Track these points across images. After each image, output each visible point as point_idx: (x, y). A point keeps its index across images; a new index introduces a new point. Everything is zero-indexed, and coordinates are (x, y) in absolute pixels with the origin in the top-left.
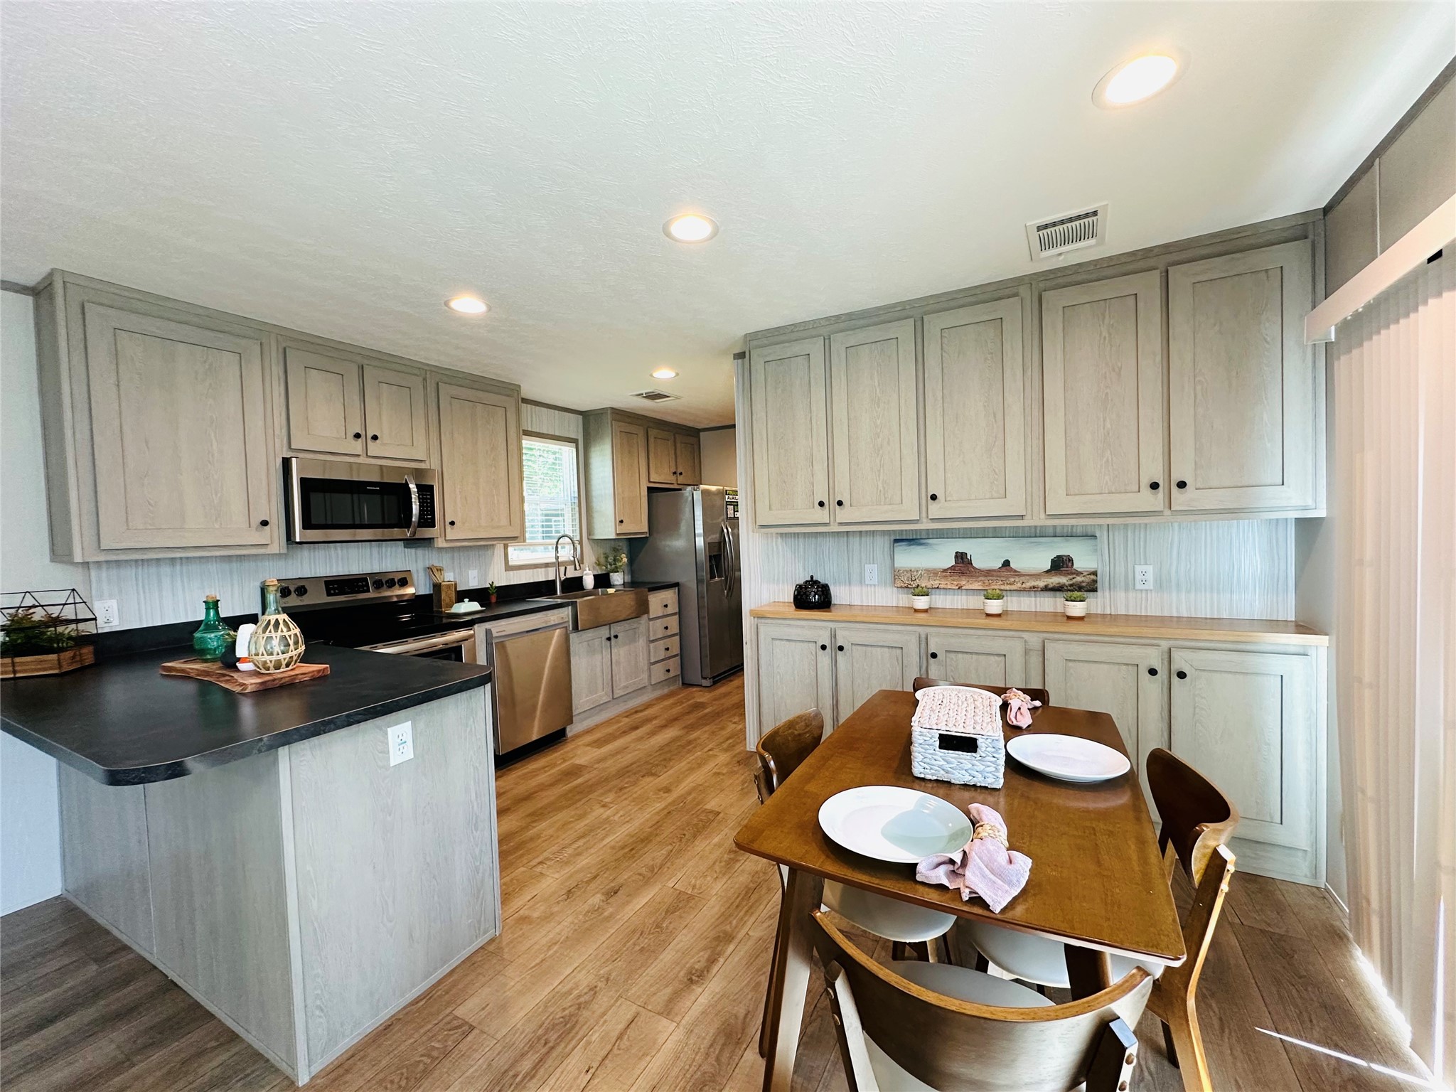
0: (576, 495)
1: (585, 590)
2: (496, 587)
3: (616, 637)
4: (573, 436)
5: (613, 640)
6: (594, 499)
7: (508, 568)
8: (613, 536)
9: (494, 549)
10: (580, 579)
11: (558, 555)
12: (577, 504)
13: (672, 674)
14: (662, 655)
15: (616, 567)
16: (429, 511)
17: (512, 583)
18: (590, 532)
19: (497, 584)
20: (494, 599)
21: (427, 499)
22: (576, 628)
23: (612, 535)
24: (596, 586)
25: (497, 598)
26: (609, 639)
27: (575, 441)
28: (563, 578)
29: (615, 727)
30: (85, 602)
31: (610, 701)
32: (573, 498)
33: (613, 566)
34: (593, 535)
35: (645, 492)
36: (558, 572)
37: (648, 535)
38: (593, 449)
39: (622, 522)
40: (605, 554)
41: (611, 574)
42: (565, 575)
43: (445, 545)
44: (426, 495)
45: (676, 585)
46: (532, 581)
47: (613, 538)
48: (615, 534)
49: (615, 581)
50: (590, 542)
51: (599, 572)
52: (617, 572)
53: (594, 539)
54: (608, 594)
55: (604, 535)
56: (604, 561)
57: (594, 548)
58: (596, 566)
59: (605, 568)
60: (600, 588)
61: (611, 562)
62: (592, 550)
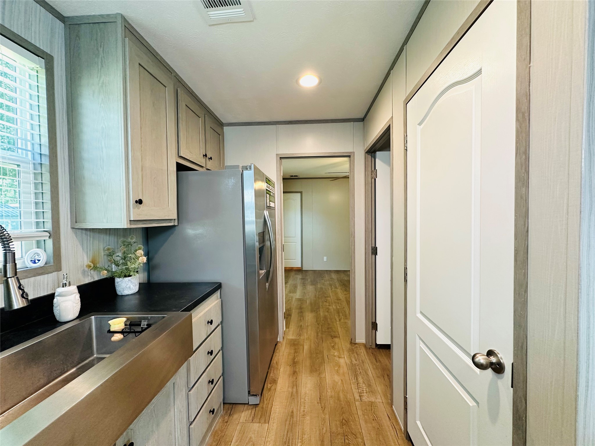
0: (46, 151)
8: (123, 224)
10: (47, 301)
14: (205, 395)
15: (128, 269)
18: (76, 218)
23: (120, 223)
24: (84, 312)
32: (38, 157)
33: (122, 267)
34: (84, 221)
35: (173, 168)
37: (176, 224)
38: (84, 81)
39: (140, 202)
40: (108, 249)
41: (117, 280)
45: (218, 287)
47: (126, 227)
48: (129, 222)
49: (125, 292)
50: (76, 234)
51: (92, 280)
52: (131, 276)
53: (82, 229)
54: (111, 330)
55: (107, 222)
56: (103, 261)
57: (85, 242)
58: (86, 269)
59: (106, 272)
60: (93, 317)
61: (117, 261)
62: (80, 247)
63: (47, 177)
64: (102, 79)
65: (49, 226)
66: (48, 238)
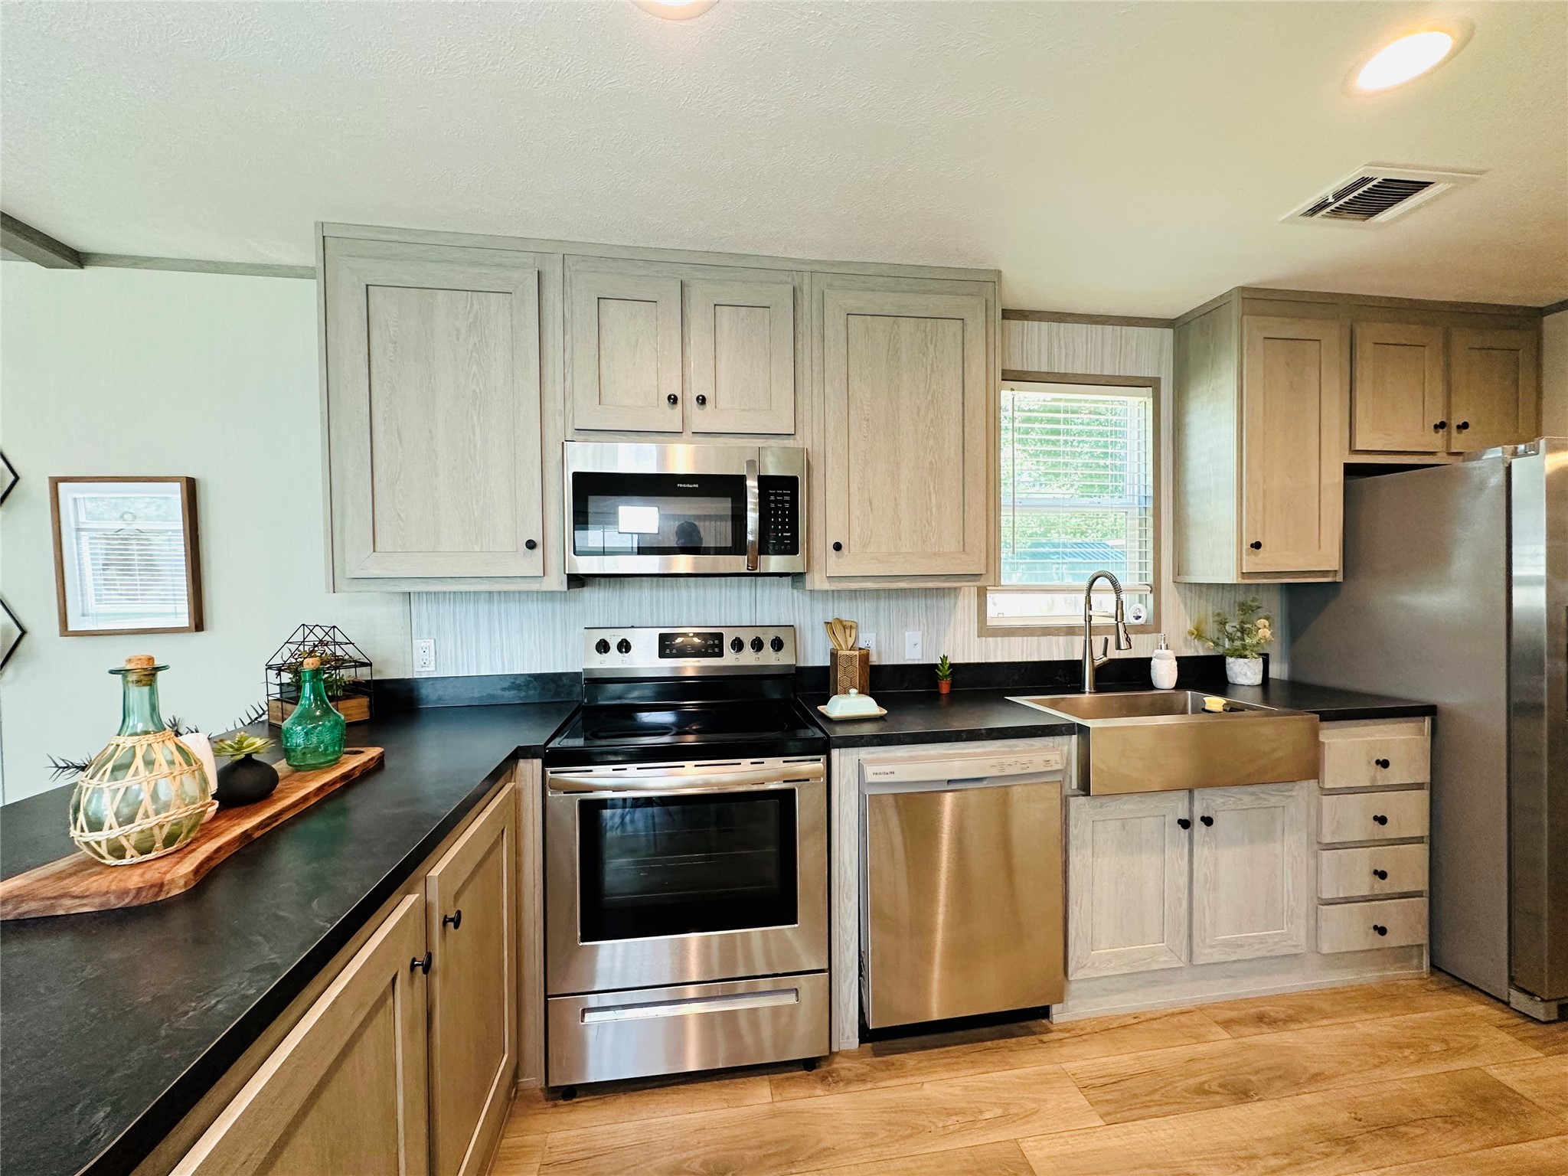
0: (1150, 492)
1: (1153, 688)
2: (952, 665)
3: (1208, 821)
4: (1148, 372)
5: (1198, 826)
6: (1191, 500)
7: (985, 631)
8: (1231, 577)
9: (956, 597)
10: (1145, 664)
11: (1091, 613)
12: (1150, 512)
13: (1392, 940)
14: (1364, 884)
15: (1244, 647)
16: (787, 523)
17: (992, 660)
18: (1179, 569)
19: (952, 660)
20: (945, 688)
21: (783, 502)
22: (1085, 788)
23: (1228, 575)
24: (1180, 685)
25: (953, 685)
26: (1185, 824)
27: (1152, 384)
28: (1100, 659)
29: (1182, 1051)
30: (353, 644)
31: (1181, 968)
33: (1238, 643)
34: (1187, 574)
35: (1335, 477)
36: (1089, 645)
37: (1339, 578)
38: (1192, 394)
39: (1257, 546)
40: (1219, 614)
41: (1229, 660)
42: (1105, 654)
43: (826, 586)
44: (783, 495)
45: (1429, 711)
46: (1035, 659)
47: (1235, 582)
48: (1240, 574)
49: (1238, 679)
50: (1178, 589)
51: (1196, 654)
52: (1245, 657)
53: (1185, 583)
54: (1206, 708)
55: (1213, 575)
56: (1211, 629)
57: (1188, 601)
58: (1189, 637)
59: (1212, 644)
60: (1189, 692)
61: (1231, 634)
62: (1182, 606)
63: (1150, 520)
64: (1212, 385)
65: (1150, 580)
66: (1149, 592)
